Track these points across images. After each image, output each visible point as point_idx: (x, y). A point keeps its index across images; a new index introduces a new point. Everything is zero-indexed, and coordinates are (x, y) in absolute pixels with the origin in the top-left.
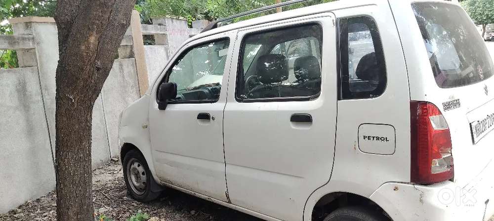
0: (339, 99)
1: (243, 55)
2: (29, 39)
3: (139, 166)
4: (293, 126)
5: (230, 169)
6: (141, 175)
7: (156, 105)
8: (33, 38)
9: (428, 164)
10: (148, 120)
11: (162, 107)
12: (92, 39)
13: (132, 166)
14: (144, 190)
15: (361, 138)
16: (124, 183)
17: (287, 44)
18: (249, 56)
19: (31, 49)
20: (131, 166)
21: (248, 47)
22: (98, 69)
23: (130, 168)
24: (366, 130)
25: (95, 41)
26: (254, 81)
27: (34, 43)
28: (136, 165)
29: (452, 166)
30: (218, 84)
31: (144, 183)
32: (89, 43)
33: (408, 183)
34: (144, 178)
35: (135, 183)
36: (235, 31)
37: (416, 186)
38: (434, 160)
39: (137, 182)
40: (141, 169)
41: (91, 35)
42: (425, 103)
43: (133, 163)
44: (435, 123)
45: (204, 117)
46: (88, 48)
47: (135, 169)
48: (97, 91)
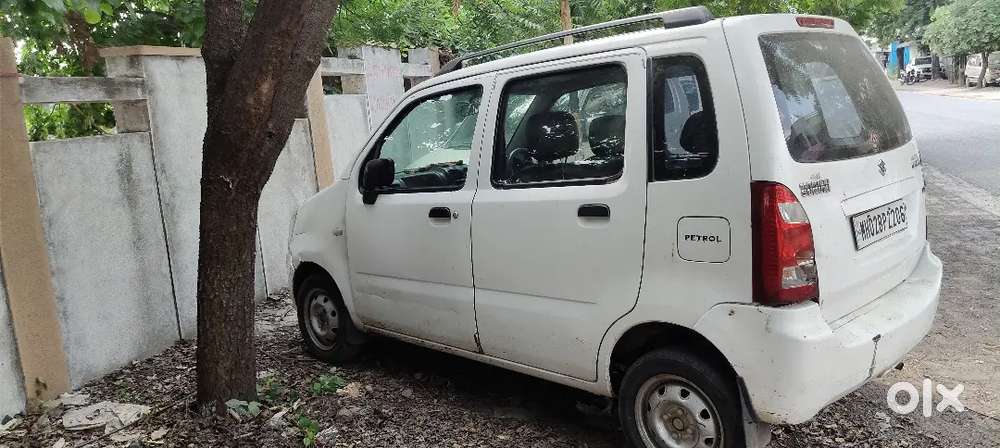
0: (650, 179)
1: (505, 112)
2: (136, 85)
3: (325, 301)
4: (582, 224)
5: (483, 297)
6: (330, 317)
7: (359, 196)
8: (143, 83)
9: (777, 274)
10: (344, 222)
11: (369, 199)
12: (265, 88)
13: (314, 302)
14: (333, 342)
15: (682, 239)
16: (297, 331)
17: (582, 94)
18: (513, 115)
19: (139, 101)
20: (311, 301)
21: (512, 99)
22: (270, 135)
23: (310, 306)
24: (689, 227)
25: (269, 91)
26: (521, 157)
27: (144, 91)
28: (320, 299)
29: (815, 279)
30: (460, 163)
31: (334, 330)
32: (260, 93)
33: (749, 304)
34: (334, 321)
35: (318, 330)
36: (492, 75)
37: (762, 308)
38: (785, 269)
39: (322, 329)
40: (329, 306)
41: (264, 81)
42: (774, 185)
43: (315, 296)
44: (786, 212)
45: (439, 213)
46: (258, 101)
47: (318, 306)
48: (266, 172)
